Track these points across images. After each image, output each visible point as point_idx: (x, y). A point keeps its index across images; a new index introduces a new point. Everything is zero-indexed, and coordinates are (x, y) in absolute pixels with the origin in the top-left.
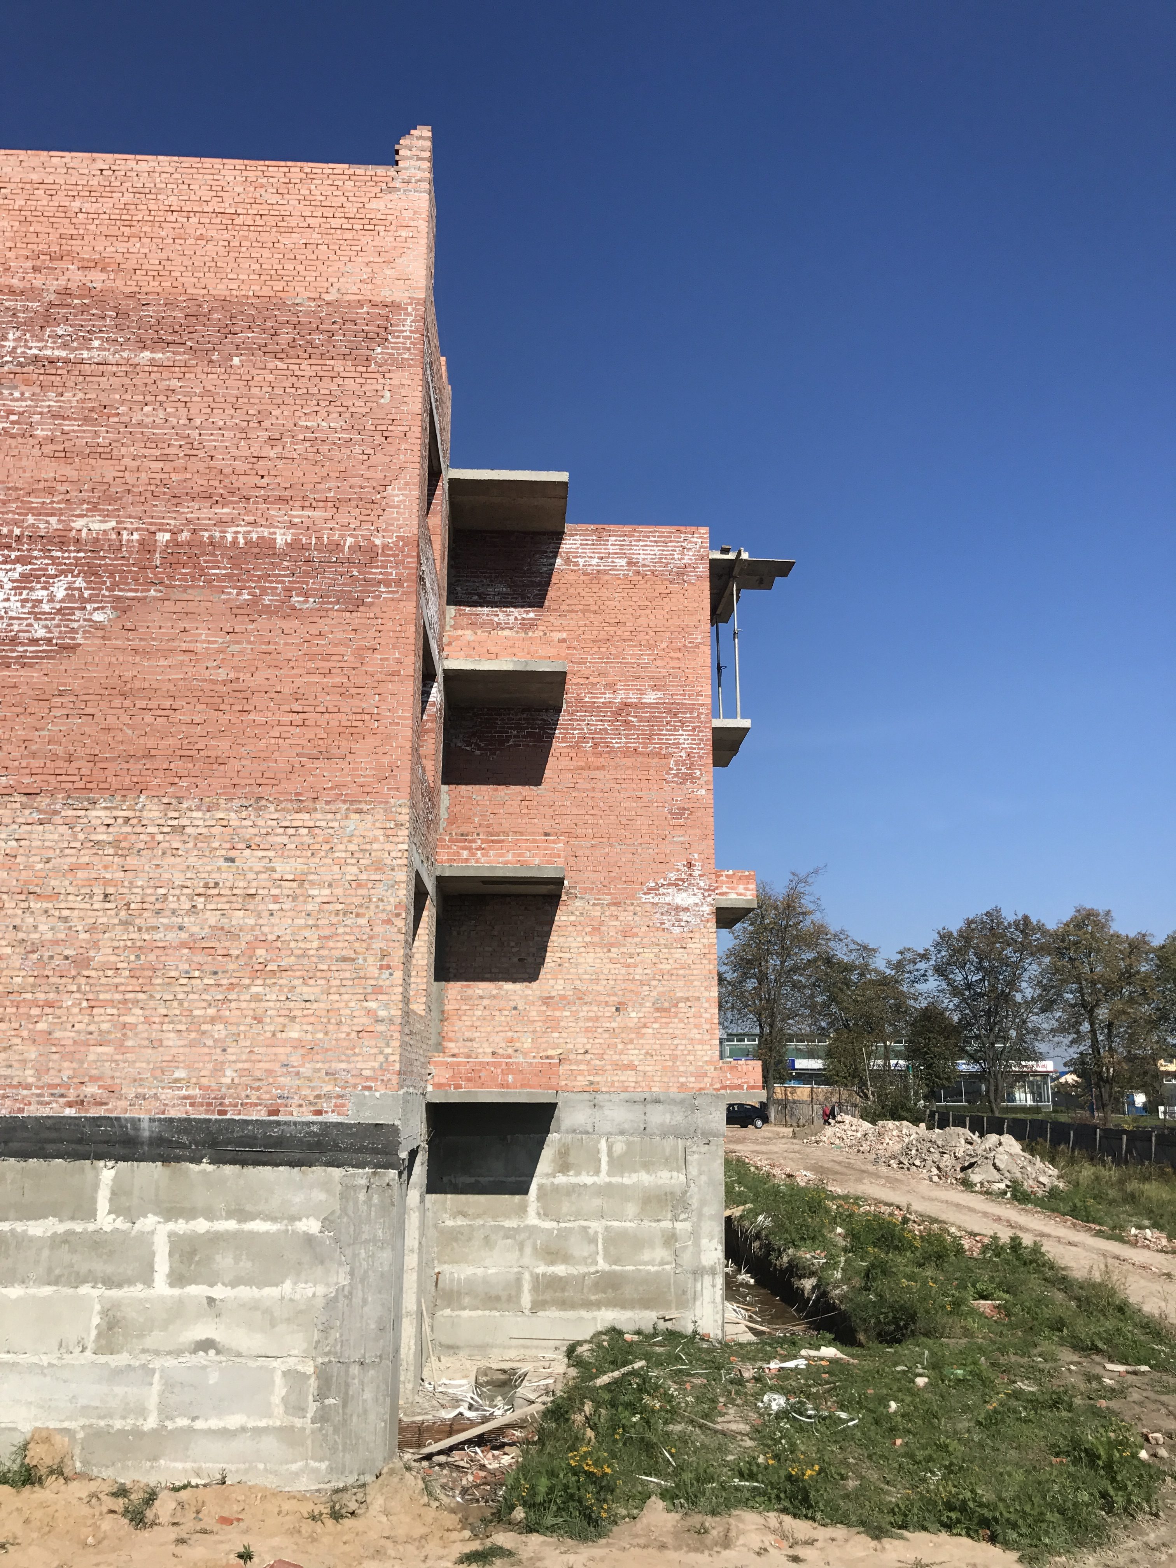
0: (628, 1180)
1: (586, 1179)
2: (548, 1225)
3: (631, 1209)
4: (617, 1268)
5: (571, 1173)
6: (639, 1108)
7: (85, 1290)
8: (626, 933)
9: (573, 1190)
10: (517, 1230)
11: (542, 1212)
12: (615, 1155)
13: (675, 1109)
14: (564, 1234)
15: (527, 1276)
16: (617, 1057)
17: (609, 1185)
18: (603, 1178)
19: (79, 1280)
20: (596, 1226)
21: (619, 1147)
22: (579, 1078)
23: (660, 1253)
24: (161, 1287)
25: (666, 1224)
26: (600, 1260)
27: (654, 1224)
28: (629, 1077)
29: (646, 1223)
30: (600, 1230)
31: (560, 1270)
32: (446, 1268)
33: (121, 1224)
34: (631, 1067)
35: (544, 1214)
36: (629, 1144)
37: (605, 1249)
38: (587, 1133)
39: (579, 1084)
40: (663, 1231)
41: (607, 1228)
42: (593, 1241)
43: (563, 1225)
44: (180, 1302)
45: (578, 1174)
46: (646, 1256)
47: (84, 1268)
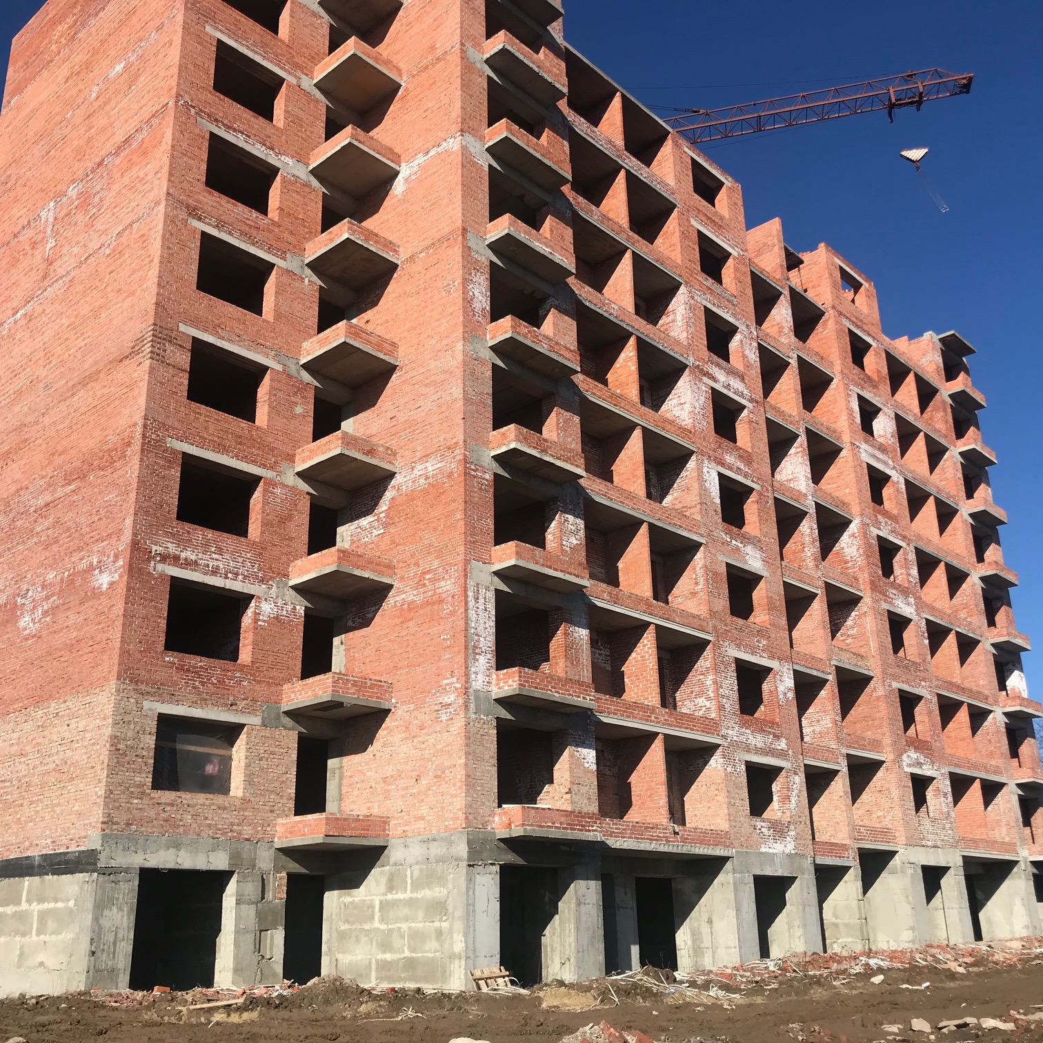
0: (419, 895)
1: (401, 896)
2: (383, 927)
3: (420, 914)
4: (414, 955)
5: (394, 892)
6: (425, 845)
7: (17, 938)
8: (422, 728)
9: (394, 903)
10: (370, 931)
11: (381, 918)
12: (414, 878)
13: (443, 844)
14: (390, 933)
15: (373, 961)
16: (416, 812)
17: (411, 898)
18: (408, 895)
20: (404, 926)
21: (416, 873)
22: (399, 829)
23: (433, 944)
24: (34, 937)
25: (437, 924)
26: (406, 949)
27: (431, 924)
28: (421, 824)
29: (427, 924)
30: (406, 929)
31: (388, 957)
32: (340, 956)
33: (27, 907)
34: (422, 818)
35: (382, 920)
36: (421, 870)
37: (409, 942)
38: (402, 865)
39: (398, 833)
40: (435, 929)
41: (409, 928)
42: (403, 937)
43: (390, 927)
44: (37, 943)
45: (397, 893)
46: (428, 946)
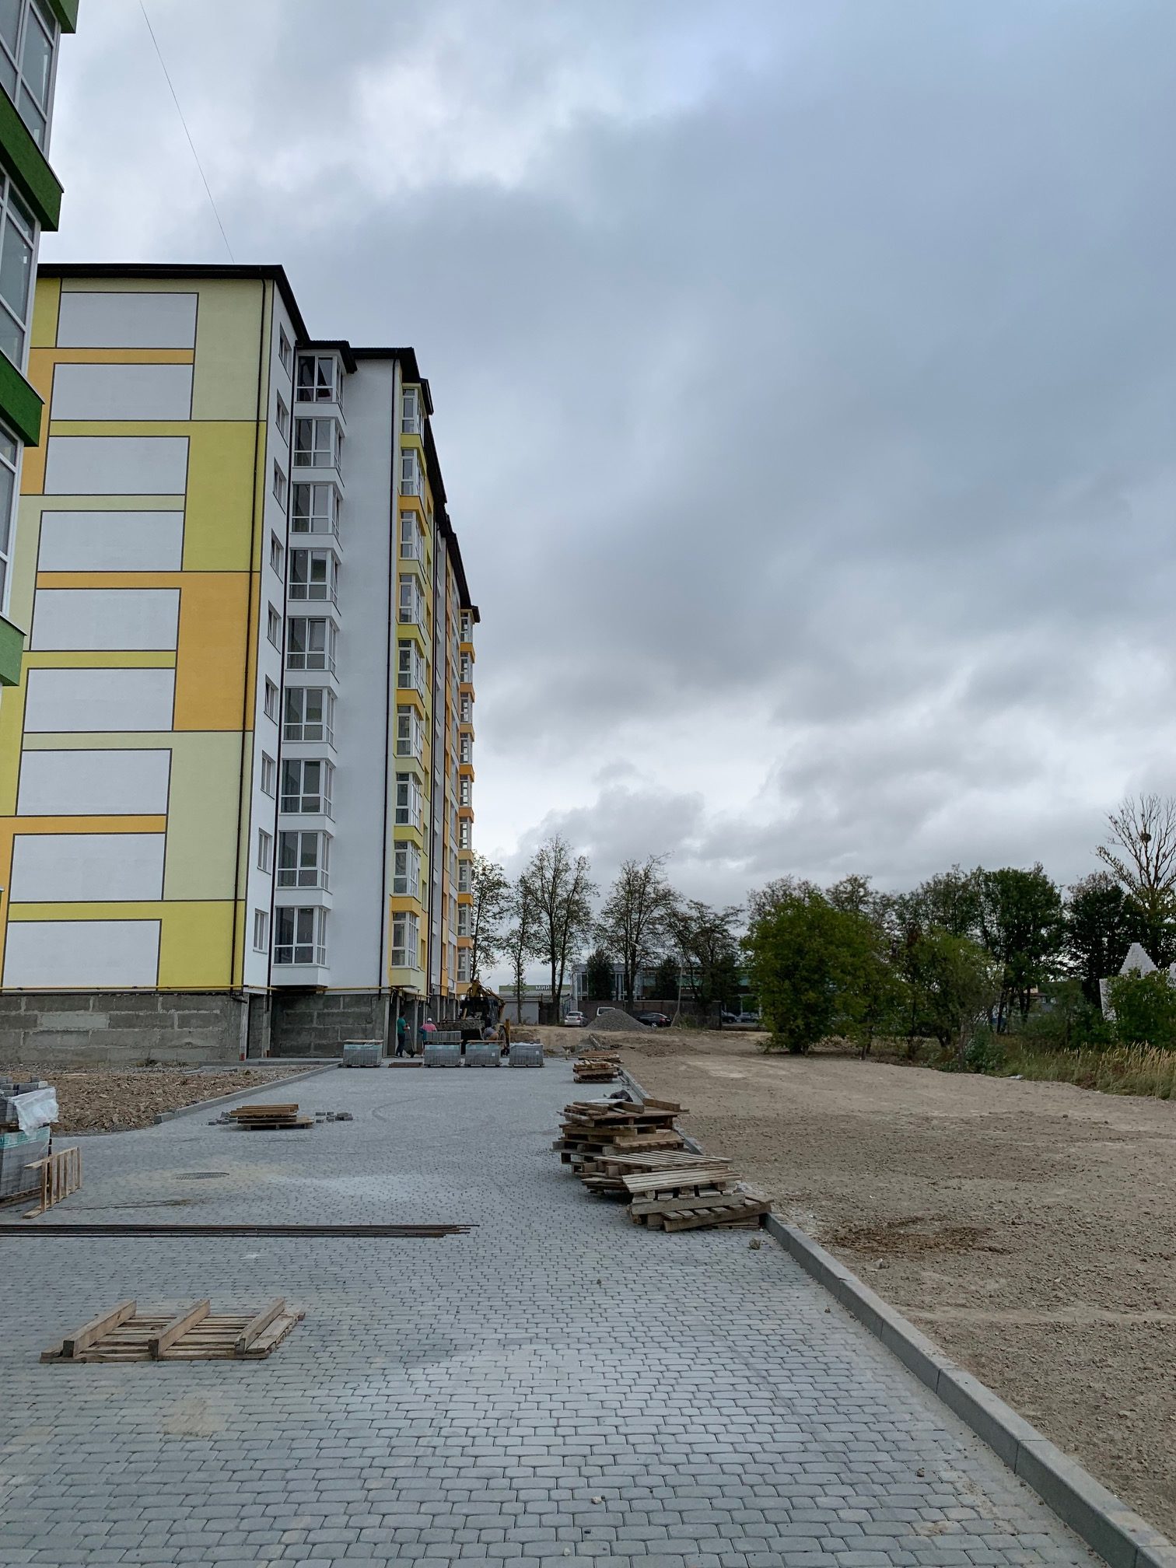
7: (155, 1029)
9: (329, 1014)
18: (342, 1010)
19: (154, 1026)
24: (176, 1028)
33: (165, 1012)
44: (182, 1032)
47: (155, 1023)
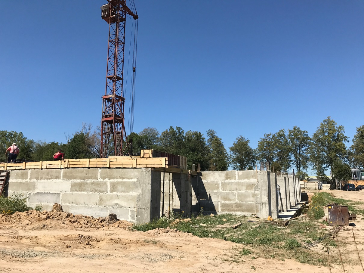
0: (243, 181)
1: (232, 181)
2: (224, 192)
3: (244, 188)
4: (241, 202)
7: (96, 193)
9: (229, 184)
10: (217, 193)
11: (222, 188)
12: (239, 175)
14: (228, 194)
15: (220, 203)
17: (238, 182)
19: (96, 191)
20: (235, 192)
21: (241, 173)
23: (252, 199)
24: (109, 193)
25: (253, 192)
26: (237, 200)
27: (250, 192)
29: (248, 192)
30: (237, 193)
31: (227, 202)
33: (102, 180)
36: (243, 173)
37: (238, 197)
40: (252, 193)
41: (238, 193)
42: (235, 195)
43: (227, 192)
44: (112, 195)
45: (230, 180)
46: (248, 199)
47: (96, 189)
